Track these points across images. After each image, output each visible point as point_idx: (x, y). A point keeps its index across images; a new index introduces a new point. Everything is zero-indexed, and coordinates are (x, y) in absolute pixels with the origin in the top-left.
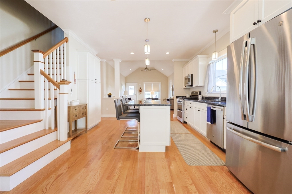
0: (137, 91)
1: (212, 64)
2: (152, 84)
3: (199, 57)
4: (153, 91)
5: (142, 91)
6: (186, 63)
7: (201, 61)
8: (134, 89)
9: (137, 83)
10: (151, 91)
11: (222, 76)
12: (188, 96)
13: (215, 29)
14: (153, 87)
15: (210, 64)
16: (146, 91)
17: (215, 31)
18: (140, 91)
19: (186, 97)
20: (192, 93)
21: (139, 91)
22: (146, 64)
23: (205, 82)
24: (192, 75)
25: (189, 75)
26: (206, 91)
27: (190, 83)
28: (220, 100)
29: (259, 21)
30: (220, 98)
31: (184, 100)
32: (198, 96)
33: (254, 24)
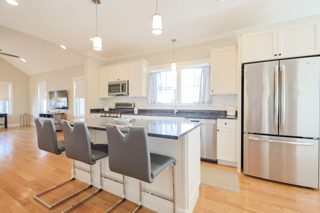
7: (145, 67)
12: (106, 109)
15: (154, 73)
17: (174, 41)
19: (103, 110)
20: (118, 104)
23: (147, 92)
24: (128, 81)
25: (120, 80)
26: (150, 103)
27: (125, 91)
28: (175, 113)
29: (280, 55)
30: (176, 111)
31: (121, 115)
32: (133, 108)
33: (276, 55)
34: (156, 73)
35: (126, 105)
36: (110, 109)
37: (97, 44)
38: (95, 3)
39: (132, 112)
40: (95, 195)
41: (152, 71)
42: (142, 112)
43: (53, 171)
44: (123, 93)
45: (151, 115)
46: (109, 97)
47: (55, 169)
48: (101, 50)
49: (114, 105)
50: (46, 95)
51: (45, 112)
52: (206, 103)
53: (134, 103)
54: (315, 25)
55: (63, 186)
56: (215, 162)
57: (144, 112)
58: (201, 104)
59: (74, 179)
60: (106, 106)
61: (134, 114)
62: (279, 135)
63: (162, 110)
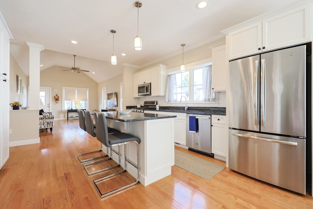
0: (51, 99)
1: (173, 75)
2: (76, 91)
3: (161, 66)
4: (78, 100)
5: (60, 99)
6: (139, 70)
7: (162, 71)
8: (45, 97)
9: (51, 88)
10: (75, 100)
11: (182, 87)
12: (139, 106)
13: (183, 43)
14: (77, 94)
15: (171, 75)
16: (67, 99)
17: (183, 45)
18: (57, 99)
19: (136, 107)
20: (145, 103)
21: (54, 100)
22: (112, 62)
23: (165, 92)
24: (150, 83)
25: (146, 83)
26: (167, 101)
27: (148, 92)
28: (186, 109)
29: (264, 48)
30: (186, 108)
31: (144, 111)
32: (156, 105)
33: (259, 49)
34: (172, 74)
35: (151, 103)
36: (141, 107)
37: (114, 60)
38: (113, 33)
39: (155, 109)
40: (106, 160)
41: (170, 74)
42: (163, 109)
43: (94, 145)
44: (147, 93)
45: (162, 111)
46: (139, 97)
47: (95, 144)
48: (116, 64)
49: (144, 103)
50: (106, 96)
51: (105, 109)
52: (211, 100)
53: (157, 101)
54: (304, 10)
55: (94, 154)
56: (212, 156)
57: (164, 109)
58: (207, 102)
59: (101, 151)
60: (139, 104)
61: (157, 110)
62: (261, 131)
63: (177, 107)
